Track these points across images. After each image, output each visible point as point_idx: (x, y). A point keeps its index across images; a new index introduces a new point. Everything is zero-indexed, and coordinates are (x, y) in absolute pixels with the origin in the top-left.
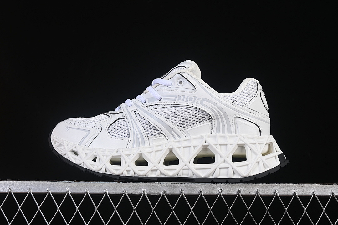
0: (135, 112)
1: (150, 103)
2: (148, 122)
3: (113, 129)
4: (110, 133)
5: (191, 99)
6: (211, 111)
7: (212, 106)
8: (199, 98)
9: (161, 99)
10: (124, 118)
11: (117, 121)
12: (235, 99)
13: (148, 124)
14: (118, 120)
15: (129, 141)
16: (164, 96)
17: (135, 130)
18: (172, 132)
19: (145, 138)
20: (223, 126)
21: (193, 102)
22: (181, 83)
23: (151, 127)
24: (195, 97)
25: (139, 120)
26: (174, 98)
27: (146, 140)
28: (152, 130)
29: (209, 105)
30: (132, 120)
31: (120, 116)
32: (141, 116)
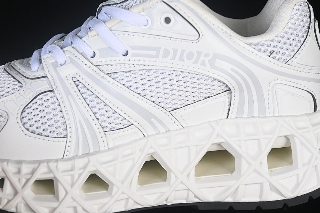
0: (75, 80)
1: (103, 60)
2: (103, 104)
3: (31, 116)
4: (27, 126)
5: (190, 56)
6: (229, 79)
7: (232, 70)
8: (207, 55)
9: (127, 52)
10: (51, 91)
11: (38, 97)
12: (274, 49)
13: (104, 107)
14: (41, 96)
15: (68, 144)
16: (133, 48)
17: (78, 120)
18: (153, 120)
19: (99, 136)
20: (251, 103)
21: (196, 62)
22: (168, 20)
23: (110, 113)
24: (199, 53)
25: (85, 99)
26: (154, 53)
27: (101, 140)
28: (112, 119)
29: (227, 67)
30: (69, 96)
31: (43, 85)
32: (88, 89)
